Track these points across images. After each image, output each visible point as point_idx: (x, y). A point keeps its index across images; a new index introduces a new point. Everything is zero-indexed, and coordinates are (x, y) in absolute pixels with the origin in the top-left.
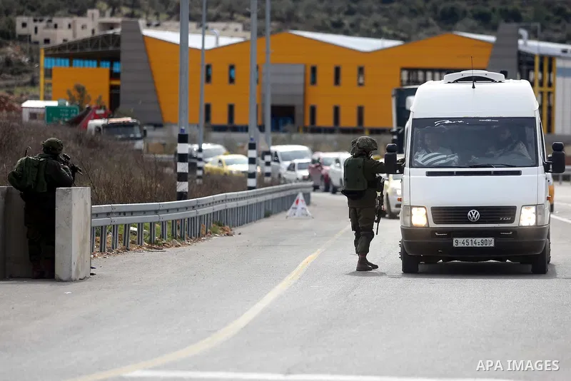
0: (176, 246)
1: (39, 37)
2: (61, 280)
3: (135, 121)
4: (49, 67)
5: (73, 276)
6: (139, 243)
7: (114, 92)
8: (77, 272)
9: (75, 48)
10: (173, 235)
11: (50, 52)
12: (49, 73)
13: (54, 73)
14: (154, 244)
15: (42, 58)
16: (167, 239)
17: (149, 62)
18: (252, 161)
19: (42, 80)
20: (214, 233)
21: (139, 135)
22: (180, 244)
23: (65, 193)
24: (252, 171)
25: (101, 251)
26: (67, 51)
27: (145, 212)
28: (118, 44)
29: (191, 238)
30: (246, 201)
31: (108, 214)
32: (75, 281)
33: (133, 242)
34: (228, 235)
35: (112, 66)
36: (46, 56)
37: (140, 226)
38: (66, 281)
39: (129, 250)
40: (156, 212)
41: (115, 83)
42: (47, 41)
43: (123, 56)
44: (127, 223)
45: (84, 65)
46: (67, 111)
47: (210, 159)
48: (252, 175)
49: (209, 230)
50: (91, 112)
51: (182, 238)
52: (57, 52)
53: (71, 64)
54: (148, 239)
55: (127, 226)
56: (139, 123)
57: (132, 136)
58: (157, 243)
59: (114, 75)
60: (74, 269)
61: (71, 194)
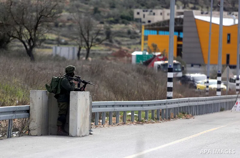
0: (152, 123)
1: (145, 20)
2: (72, 136)
3: (178, 62)
4: (146, 35)
5: (78, 134)
6: (132, 121)
7: (179, 48)
8: (81, 132)
9: (160, 25)
10: (152, 117)
11: (147, 27)
12: (146, 38)
13: (149, 38)
14: (140, 121)
15: (143, 30)
16: (148, 119)
17: (197, 32)
18: (219, 83)
19: (143, 42)
20: (180, 117)
21: (180, 70)
22: (154, 122)
23: (75, 94)
24: (219, 88)
25: (109, 124)
26: (156, 27)
27: (135, 106)
28: (182, 23)
29: (163, 119)
30: (205, 102)
31: (113, 106)
32: (79, 136)
33: (129, 120)
34: (187, 118)
35: (179, 34)
36: (145, 29)
37: (132, 112)
38: (74, 137)
39: (125, 124)
40: (142, 105)
41: (180, 43)
42: (149, 21)
43: (184, 29)
44: (125, 110)
45: (164, 34)
46: (147, 57)
47: (200, 82)
48: (219, 90)
49: (176, 116)
50: (156, 57)
51: (158, 119)
52: (151, 27)
53: (158, 33)
54: (138, 119)
55: (125, 112)
56: (180, 63)
57: (176, 70)
58: (142, 121)
59: (179, 39)
60: (78, 131)
61: (77, 94)
